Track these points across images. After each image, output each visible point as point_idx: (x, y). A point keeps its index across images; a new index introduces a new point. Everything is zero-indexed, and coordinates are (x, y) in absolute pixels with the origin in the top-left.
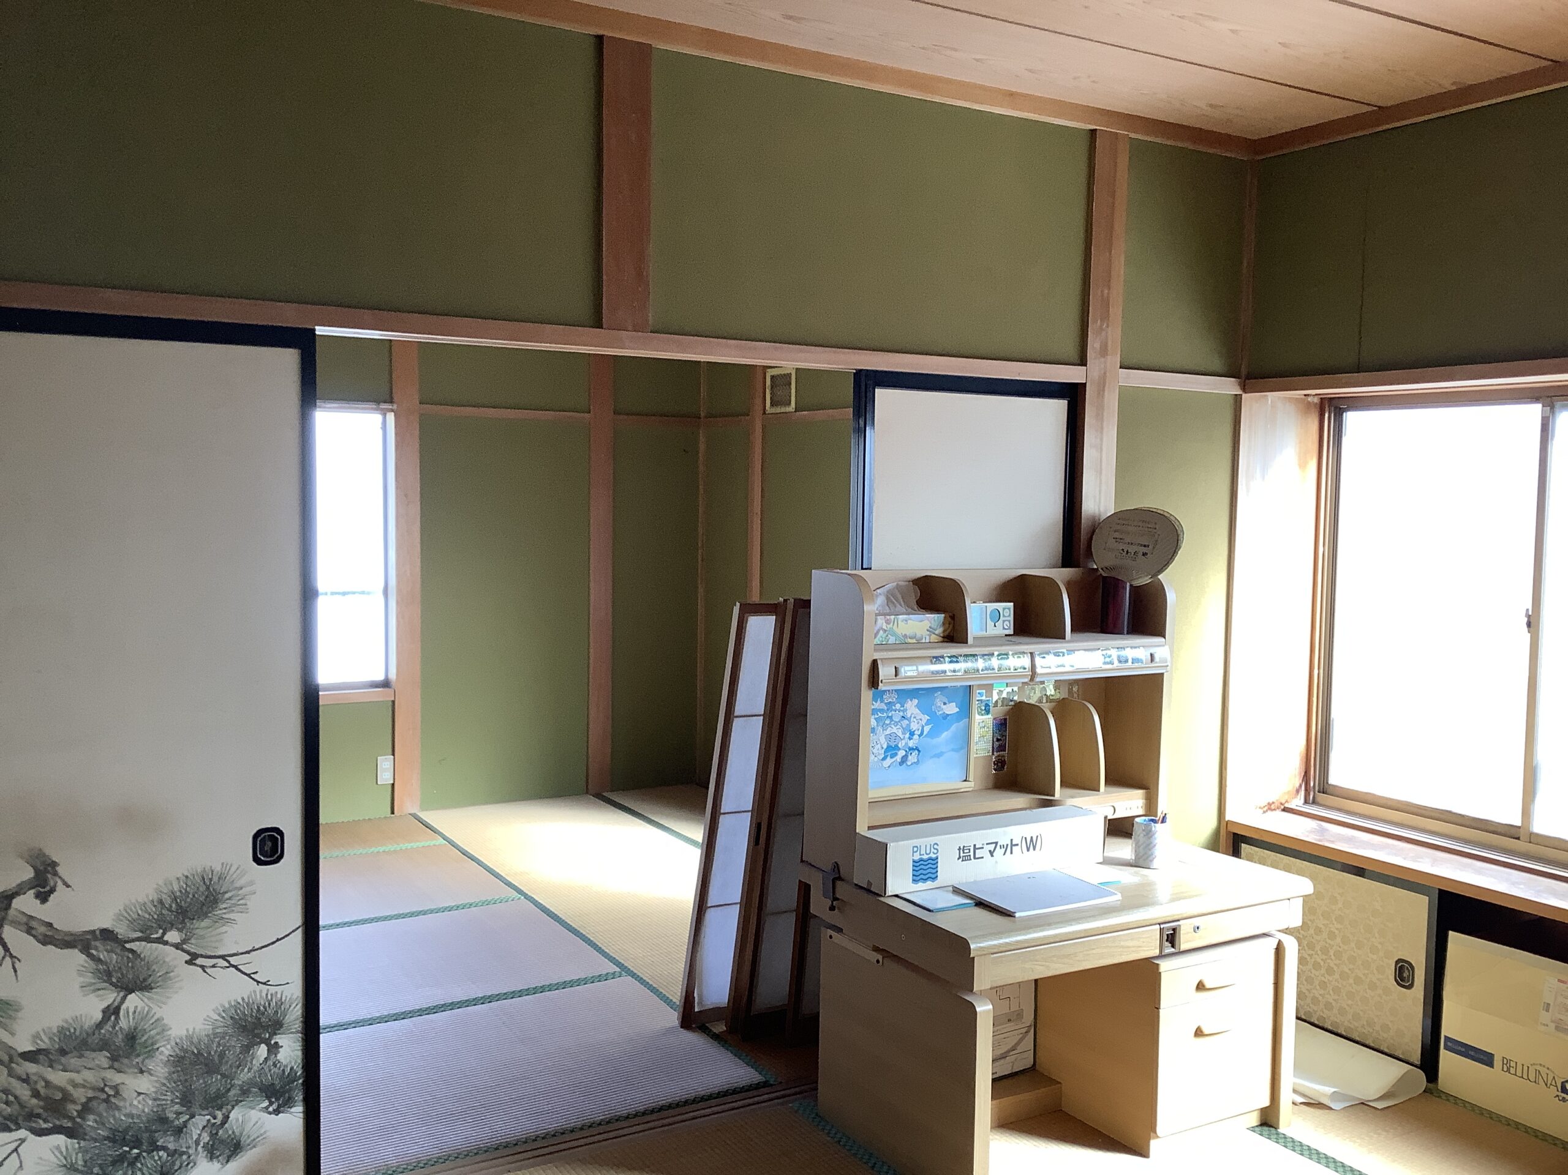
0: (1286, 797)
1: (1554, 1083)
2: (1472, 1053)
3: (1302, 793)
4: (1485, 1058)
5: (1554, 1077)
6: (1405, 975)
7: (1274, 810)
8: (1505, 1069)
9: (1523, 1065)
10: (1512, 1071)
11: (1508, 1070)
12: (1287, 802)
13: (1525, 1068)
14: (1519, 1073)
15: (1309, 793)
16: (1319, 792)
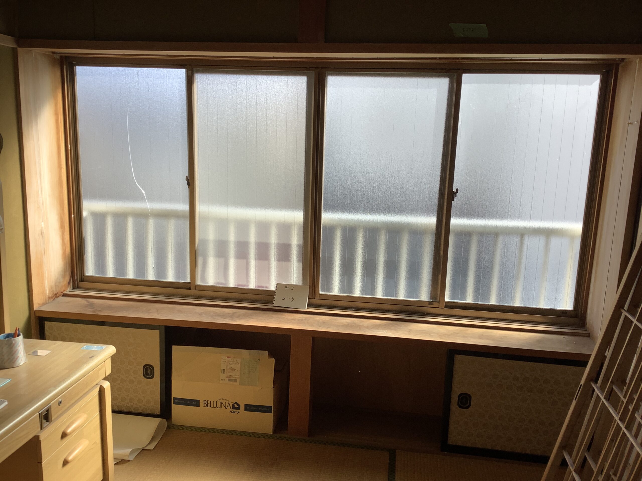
0: (64, 288)
1: (229, 406)
2: (188, 402)
3: (71, 284)
4: (195, 403)
5: (229, 403)
6: (149, 372)
7: (59, 297)
8: (205, 405)
9: (214, 401)
10: (209, 405)
11: (207, 406)
12: (64, 290)
13: (215, 403)
14: (212, 406)
15: (75, 283)
16: (80, 281)
